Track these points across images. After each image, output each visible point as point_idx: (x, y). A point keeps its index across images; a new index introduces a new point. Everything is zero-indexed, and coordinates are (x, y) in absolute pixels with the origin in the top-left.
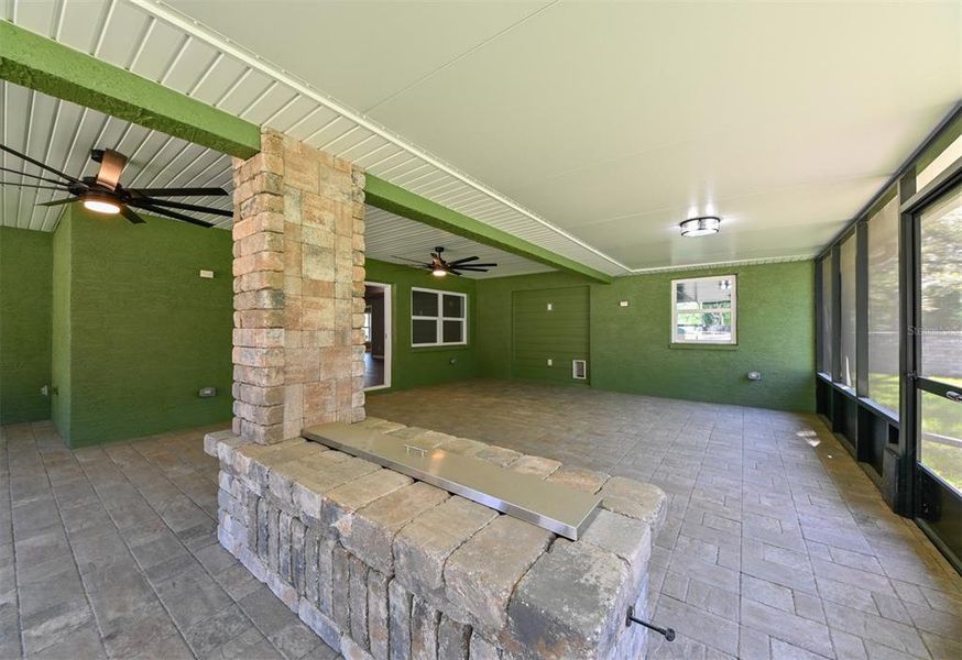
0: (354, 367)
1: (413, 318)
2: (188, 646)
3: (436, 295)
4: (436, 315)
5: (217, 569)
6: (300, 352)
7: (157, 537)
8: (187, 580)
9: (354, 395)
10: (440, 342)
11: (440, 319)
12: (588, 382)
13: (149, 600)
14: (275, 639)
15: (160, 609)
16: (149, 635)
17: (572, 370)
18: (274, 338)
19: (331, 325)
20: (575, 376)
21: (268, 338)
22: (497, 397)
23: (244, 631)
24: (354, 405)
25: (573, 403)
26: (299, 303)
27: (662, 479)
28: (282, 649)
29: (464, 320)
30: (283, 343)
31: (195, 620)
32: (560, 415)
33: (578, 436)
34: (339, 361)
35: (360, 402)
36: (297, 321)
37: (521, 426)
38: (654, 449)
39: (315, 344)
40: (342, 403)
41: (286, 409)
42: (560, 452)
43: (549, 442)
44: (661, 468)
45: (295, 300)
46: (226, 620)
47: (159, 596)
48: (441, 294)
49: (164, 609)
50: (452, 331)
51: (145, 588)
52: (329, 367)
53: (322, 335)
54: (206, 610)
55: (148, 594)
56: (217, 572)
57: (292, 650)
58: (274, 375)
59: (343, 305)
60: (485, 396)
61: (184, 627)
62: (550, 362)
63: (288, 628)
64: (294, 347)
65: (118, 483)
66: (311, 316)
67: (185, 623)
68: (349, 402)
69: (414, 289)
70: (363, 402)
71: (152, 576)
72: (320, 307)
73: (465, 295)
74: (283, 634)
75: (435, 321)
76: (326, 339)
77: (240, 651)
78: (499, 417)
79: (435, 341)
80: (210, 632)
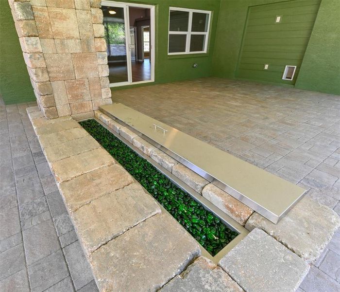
0: (100, 69)
1: (170, 33)
2: (19, 214)
3: (188, 13)
4: (187, 30)
5: (43, 175)
6: (56, 56)
7: (25, 154)
8: (30, 179)
9: (103, 90)
10: (187, 51)
11: (189, 33)
12: (294, 83)
13: (12, 186)
14: (56, 220)
15: (15, 192)
16: (6, 204)
17: (283, 73)
18: (33, 45)
19: (76, 34)
20: (284, 78)
21: (28, 45)
22: (219, 91)
23: (44, 212)
24: (104, 97)
25: (276, 98)
26: (46, 14)
27: (332, 164)
28: (57, 227)
29: (207, 34)
30: (40, 49)
31: (26, 201)
32: (262, 107)
33: (271, 124)
34: (87, 64)
35: (107, 95)
36: (48, 30)
37: (229, 113)
38: (333, 140)
39: (67, 51)
40: (94, 95)
41: (56, 98)
42: (253, 134)
43: (247, 126)
44: (334, 155)
45: (42, 10)
46: (39, 204)
47: (16, 184)
48: (191, 11)
49: (16, 192)
50: (197, 43)
51: (12, 179)
52: (81, 69)
53: (71, 43)
54: (32, 196)
55: (12, 183)
56: (43, 177)
57: (61, 228)
58: (40, 74)
59: (84, 16)
60: (212, 90)
61: (21, 204)
62: (266, 67)
63: (63, 215)
64: (50, 52)
65: (18, 124)
66: (58, 26)
67: (22, 202)
68: (100, 95)
69: (172, 8)
70: (110, 95)
71: (16, 174)
72: (64, 18)
73: (209, 12)
74: (60, 218)
75: (185, 35)
76: (74, 47)
77: (39, 222)
78: (216, 106)
79: (184, 51)
80: (30, 209)
